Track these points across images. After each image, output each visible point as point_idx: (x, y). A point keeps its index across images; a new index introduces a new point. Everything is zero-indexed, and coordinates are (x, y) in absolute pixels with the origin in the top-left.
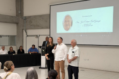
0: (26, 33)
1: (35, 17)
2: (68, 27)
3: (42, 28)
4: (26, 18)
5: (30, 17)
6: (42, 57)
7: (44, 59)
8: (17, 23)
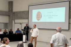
1: (20, 12)
3: (24, 19)
4: (14, 13)
5: (17, 12)
6: (23, 36)
8: (9, 16)
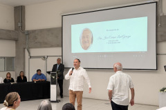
0: (29, 53)
1: (41, 31)
2: (87, 45)
3: (52, 46)
4: (29, 33)
5: (34, 31)
6: (51, 86)
7: (54, 89)
8: (16, 40)
